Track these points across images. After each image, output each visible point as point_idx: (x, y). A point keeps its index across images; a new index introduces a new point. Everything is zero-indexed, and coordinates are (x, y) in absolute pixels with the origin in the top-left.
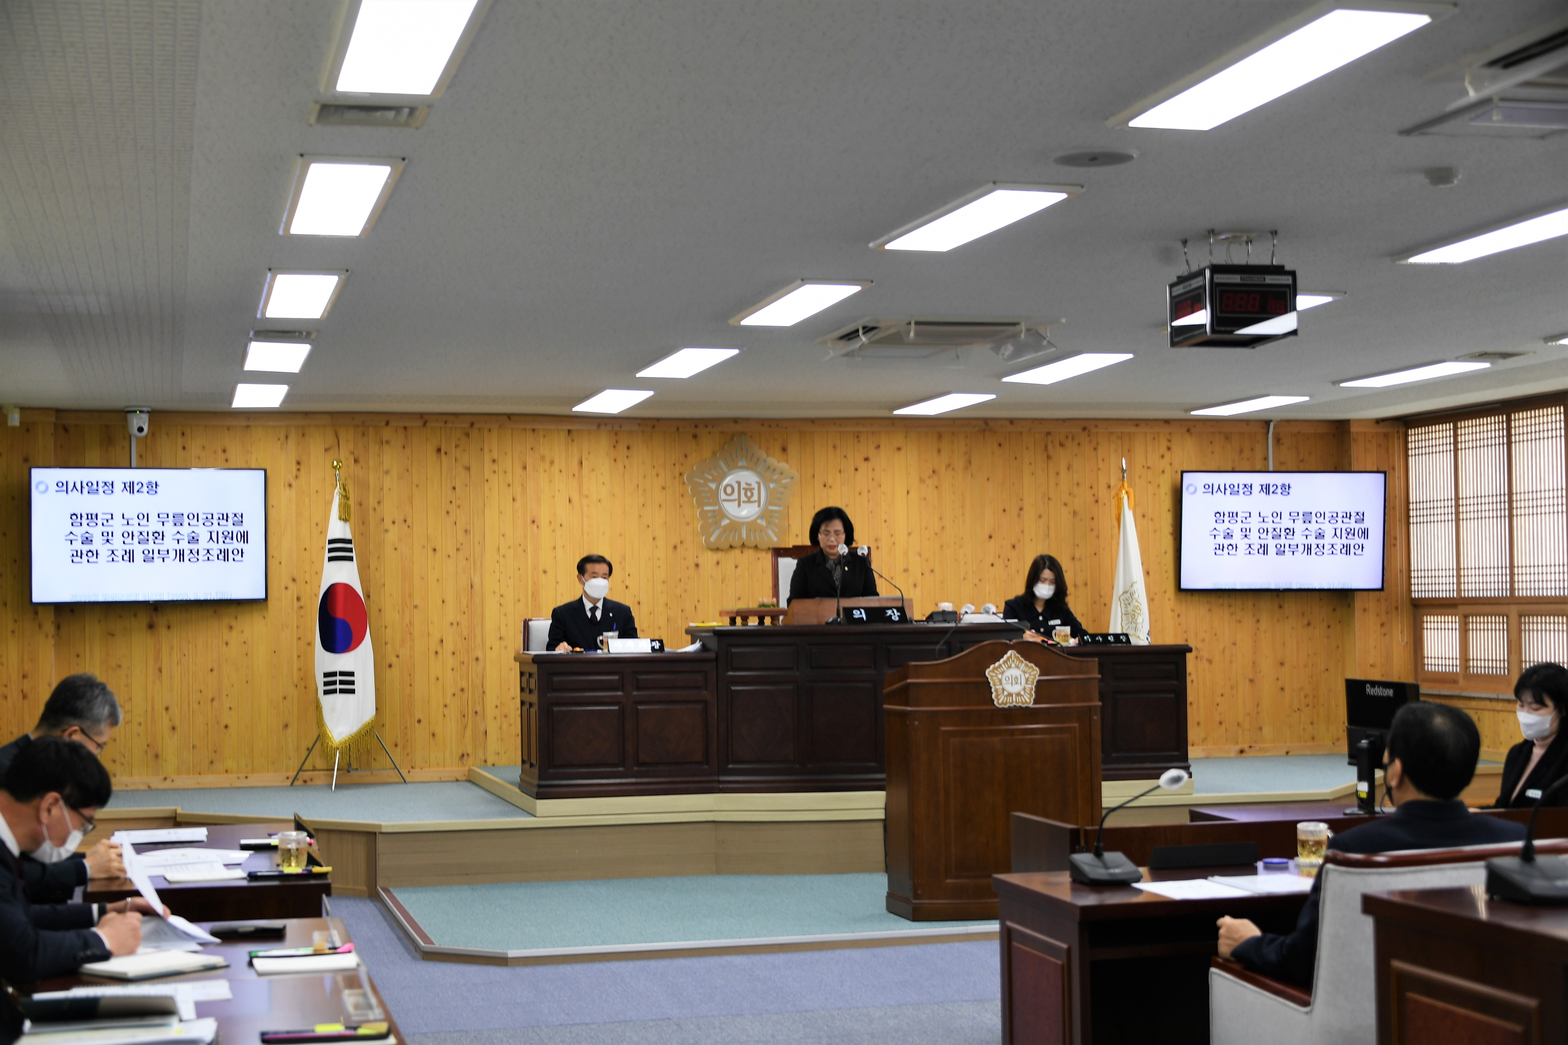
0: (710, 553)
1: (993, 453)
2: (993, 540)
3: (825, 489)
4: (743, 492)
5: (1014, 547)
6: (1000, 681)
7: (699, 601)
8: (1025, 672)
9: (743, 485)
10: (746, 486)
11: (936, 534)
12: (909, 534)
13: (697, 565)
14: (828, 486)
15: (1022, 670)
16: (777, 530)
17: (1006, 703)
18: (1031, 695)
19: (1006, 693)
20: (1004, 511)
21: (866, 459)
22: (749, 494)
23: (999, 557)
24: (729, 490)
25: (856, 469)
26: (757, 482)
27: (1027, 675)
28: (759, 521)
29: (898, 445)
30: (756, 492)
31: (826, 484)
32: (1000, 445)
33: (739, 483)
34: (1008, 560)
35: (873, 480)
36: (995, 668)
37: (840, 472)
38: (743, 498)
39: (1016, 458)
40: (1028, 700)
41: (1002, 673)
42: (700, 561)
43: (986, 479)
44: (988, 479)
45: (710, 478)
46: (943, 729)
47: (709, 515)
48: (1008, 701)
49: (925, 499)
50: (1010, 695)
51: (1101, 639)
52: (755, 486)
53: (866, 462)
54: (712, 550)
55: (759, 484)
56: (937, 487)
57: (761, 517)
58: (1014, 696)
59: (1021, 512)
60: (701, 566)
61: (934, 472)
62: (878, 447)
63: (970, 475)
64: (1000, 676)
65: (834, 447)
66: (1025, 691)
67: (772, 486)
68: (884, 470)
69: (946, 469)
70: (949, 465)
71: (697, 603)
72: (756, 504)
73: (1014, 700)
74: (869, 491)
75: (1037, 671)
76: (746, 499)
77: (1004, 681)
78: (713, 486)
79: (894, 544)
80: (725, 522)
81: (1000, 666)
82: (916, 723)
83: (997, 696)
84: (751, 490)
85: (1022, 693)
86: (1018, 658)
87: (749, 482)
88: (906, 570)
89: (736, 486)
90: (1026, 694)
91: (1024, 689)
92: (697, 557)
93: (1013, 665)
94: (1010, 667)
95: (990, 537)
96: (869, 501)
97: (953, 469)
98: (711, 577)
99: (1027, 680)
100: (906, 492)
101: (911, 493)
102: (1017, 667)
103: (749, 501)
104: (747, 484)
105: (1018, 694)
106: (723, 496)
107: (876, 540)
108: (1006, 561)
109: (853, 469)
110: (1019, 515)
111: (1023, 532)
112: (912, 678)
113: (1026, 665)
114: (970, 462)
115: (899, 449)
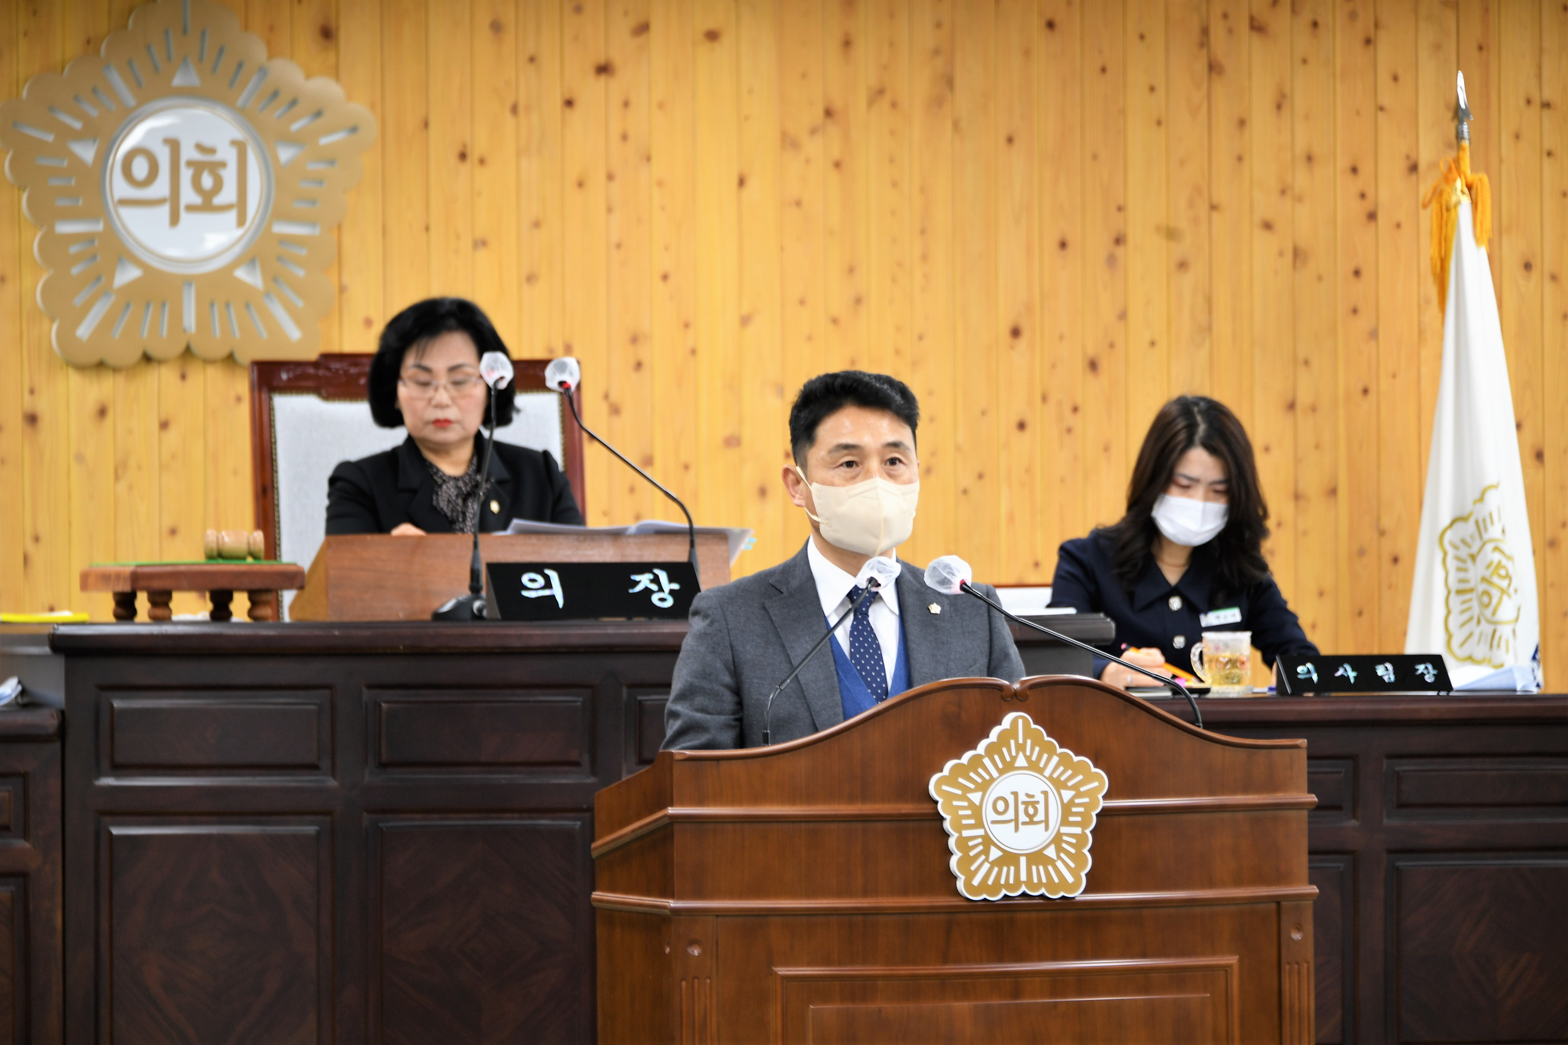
0: (74, 379)
1: (1027, 53)
2: (1023, 341)
3: (465, 168)
4: (186, 175)
5: (1093, 365)
6: (977, 811)
7: (37, 539)
8: (1059, 785)
9: (188, 153)
10: (197, 156)
11: (835, 321)
12: (745, 321)
13: (32, 419)
14: (474, 155)
15: (1050, 778)
16: (300, 304)
17: (997, 886)
18: (1077, 857)
19: (995, 854)
20: (1063, 245)
21: (603, 69)
22: (207, 181)
23: (1044, 399)
24: (140, 168)
25: (569, 103)
26: (234, 143)
27: (1067, 795)
28: (241, 274)
29: (711, 25)
30: (229, 175)
31: (469, 151)
32: (1051, 25)
33: (174, 145)
34: (1075, 409)
35: (625, 137)
36: (958, 771)
37: (514, 110)
38: (188, 195)
39: (1104, 70)
40: (1070, 879)
41: (984, 786)
42: (43, 406)
43: (1002, 140)
44: (1010, 140)
45: (78, 125)
46: (782, 971)
47: (73, 249)
48: (1003, 882)
49: (798, 204)
50: (1009, 858)
51: (1352, 675)
52: (229, 155)
53: (603, 78)
54: (81, 368)
55: (240, 147)
56: (837, 165)
57: (249, 258)
58: (1023, 861)
59: (1120, 251)
60: (45, 423)
61: (828, 113)
62: (643, 28)
63: (949, 125)
64: (975, 797)
65: (496, 27)
66: (1059, 849)
67: (285, 154)
68: (661, 106)
69: (870, 104)
70: (881, 92)
71: (30, 547)
72: (232, 215)
73: (1023, 877)
74: (610, 177)
75: (1100, 780)
76: (197, 200)
77: (989, 815)
78: (87, 152)
79: (693, 352)
80: (126, 275)
81: (976, 761)
82: (696, 952)
83: (966, 861)
84: (215, 168)
85: (1051, 852)
86: (1037, 741)
87: (208, 142)
88: (732, 442)
89: (163, 156)
90: (1062, 855)
91: (1057, 840)
92: (32, 392)
93: (1021, 761)
94: (1009, 767)
95: (1016, 333)
96: (609, 210)
97: (894, 105)
98: (80, 458)
99: (1067, 809)
100: (735, 181)
101: (752, 184)
102: (1034, 766)
103: (207, 205)
104: (200, 147)
105: (1037, 858)
106: (119, 188)
107: (634, 340)
108: (1067, 411)
109: (558, 102)
110: (1111, 261)
111: (1123, 316)
112: (682, 804)
113: (1064, 761)
114: (950, 82)
115: (712, 36)
